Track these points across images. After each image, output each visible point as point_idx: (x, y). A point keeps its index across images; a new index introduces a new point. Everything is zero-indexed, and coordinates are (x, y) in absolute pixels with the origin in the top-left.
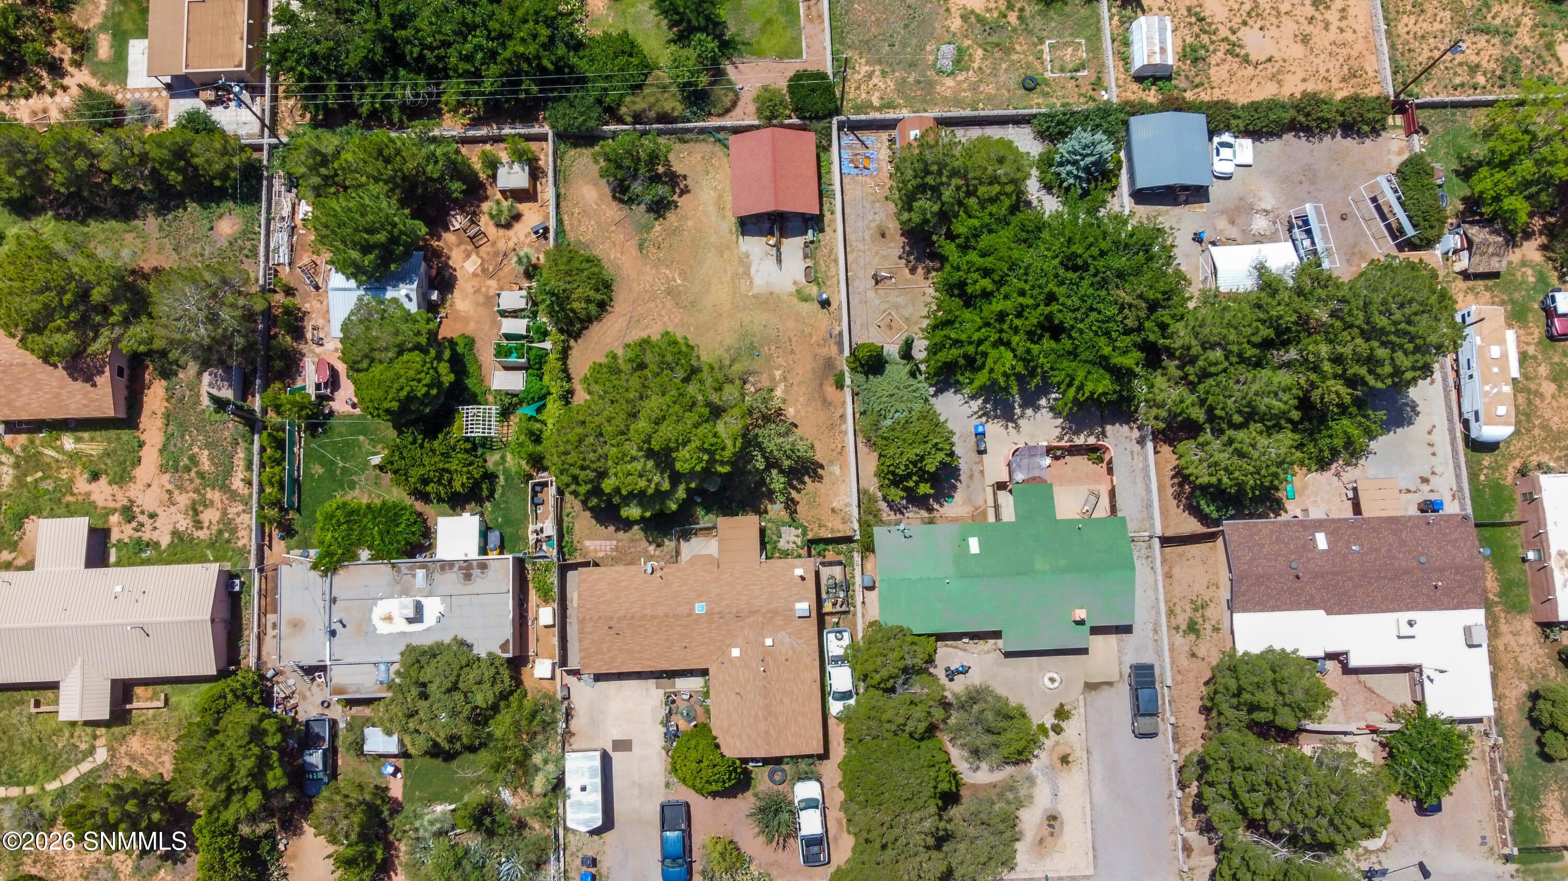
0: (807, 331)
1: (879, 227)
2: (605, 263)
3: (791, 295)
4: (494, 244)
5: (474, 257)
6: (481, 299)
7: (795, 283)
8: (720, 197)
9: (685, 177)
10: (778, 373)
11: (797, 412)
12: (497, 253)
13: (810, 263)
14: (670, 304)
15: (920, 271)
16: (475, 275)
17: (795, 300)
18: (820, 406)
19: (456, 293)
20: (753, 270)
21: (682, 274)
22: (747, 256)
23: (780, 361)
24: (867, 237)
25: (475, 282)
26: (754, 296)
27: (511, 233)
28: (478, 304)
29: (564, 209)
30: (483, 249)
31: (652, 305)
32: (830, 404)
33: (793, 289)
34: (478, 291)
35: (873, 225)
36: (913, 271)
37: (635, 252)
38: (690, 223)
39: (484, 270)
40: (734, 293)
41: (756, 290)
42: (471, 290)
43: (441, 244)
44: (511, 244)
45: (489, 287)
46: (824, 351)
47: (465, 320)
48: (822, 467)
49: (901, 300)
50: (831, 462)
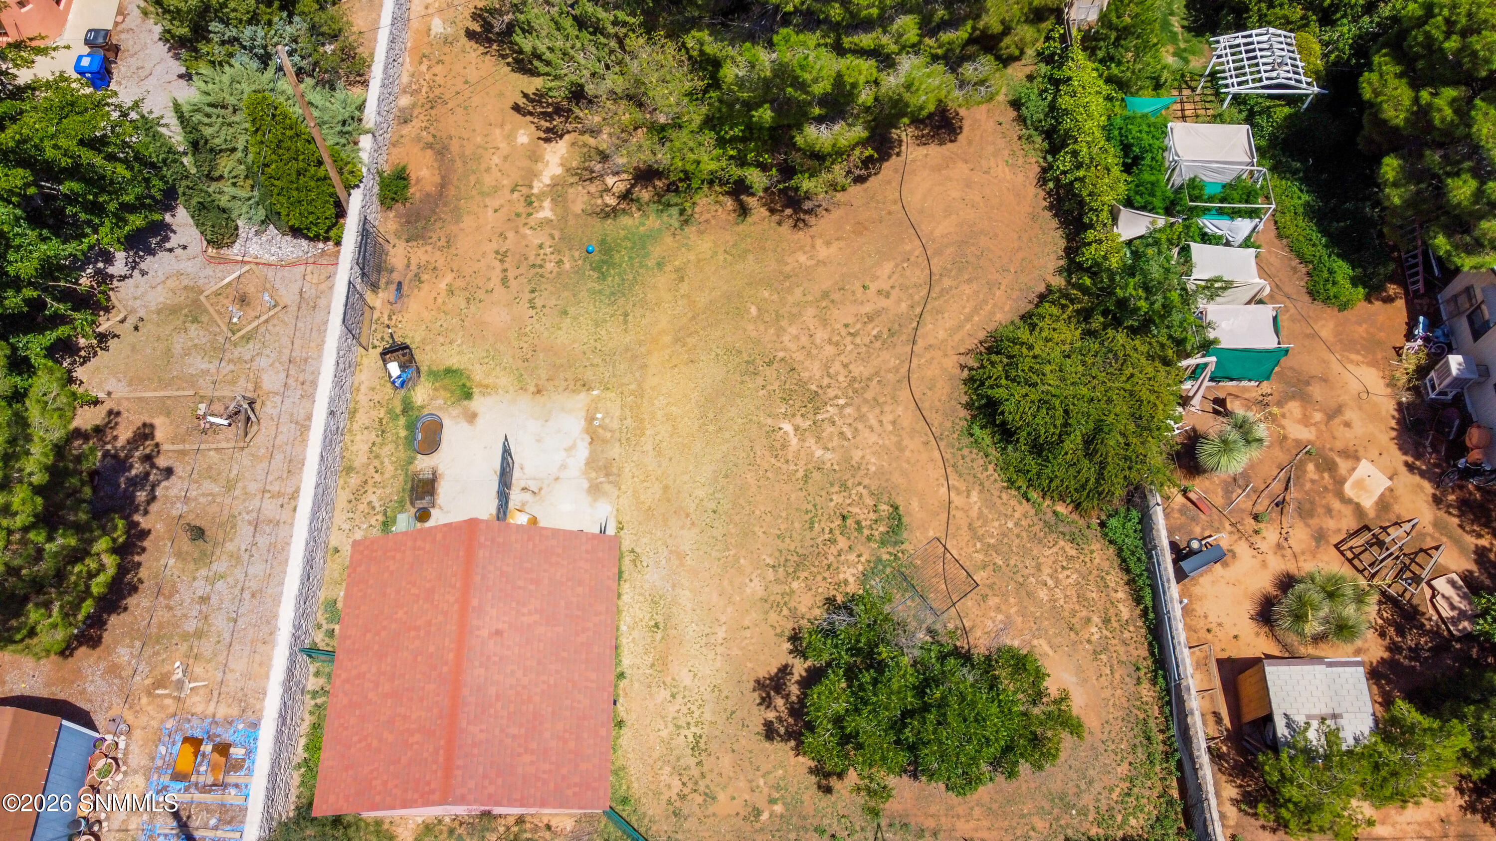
0: (459, 301)
1: (205, 559)
2: (993, 477)
3: (487, 389)
4: (1320, 537)
5: (1368, 503)
6: (1316, 391)
7: (472, 417)
8: (661, 663)
9: (770, 732)
10: (546, 212)
11: (510, 137)
12: (1305, 512)
13: (423, 464)
14: (813, 371)
15: (124, 434)
16: (1353, 456)
17: (478, 374)
18: (455, 146)
19: (1389, 407)
20: (583, 452)
21: (778, 448)
22: (595, 490)
23: (535, 238)
24: (245, 532)
25: (1345, 437)
26: (586, 386)
27: (1277, 565)
28: (1324, 380)
29: (1137, 633)
30: (1349, 523)
31: (857, 369)
32: (430, 146)
33: (477, 403)
34: (1333, 413)
35: (220, 566)
36: (145, 433)
37: (913, 510)
38: (756, 588)
39: (1330, 467)
40: (640, 393)
41: (582, 399)
42: (1350, 414)
43: (1471, 541)
44: (1270, 535)
45: (1305, 421)
46: (420, 254)
47: (1348, 345)
48: (471, 35)
49: (198, 364)
50: (447, 41)
